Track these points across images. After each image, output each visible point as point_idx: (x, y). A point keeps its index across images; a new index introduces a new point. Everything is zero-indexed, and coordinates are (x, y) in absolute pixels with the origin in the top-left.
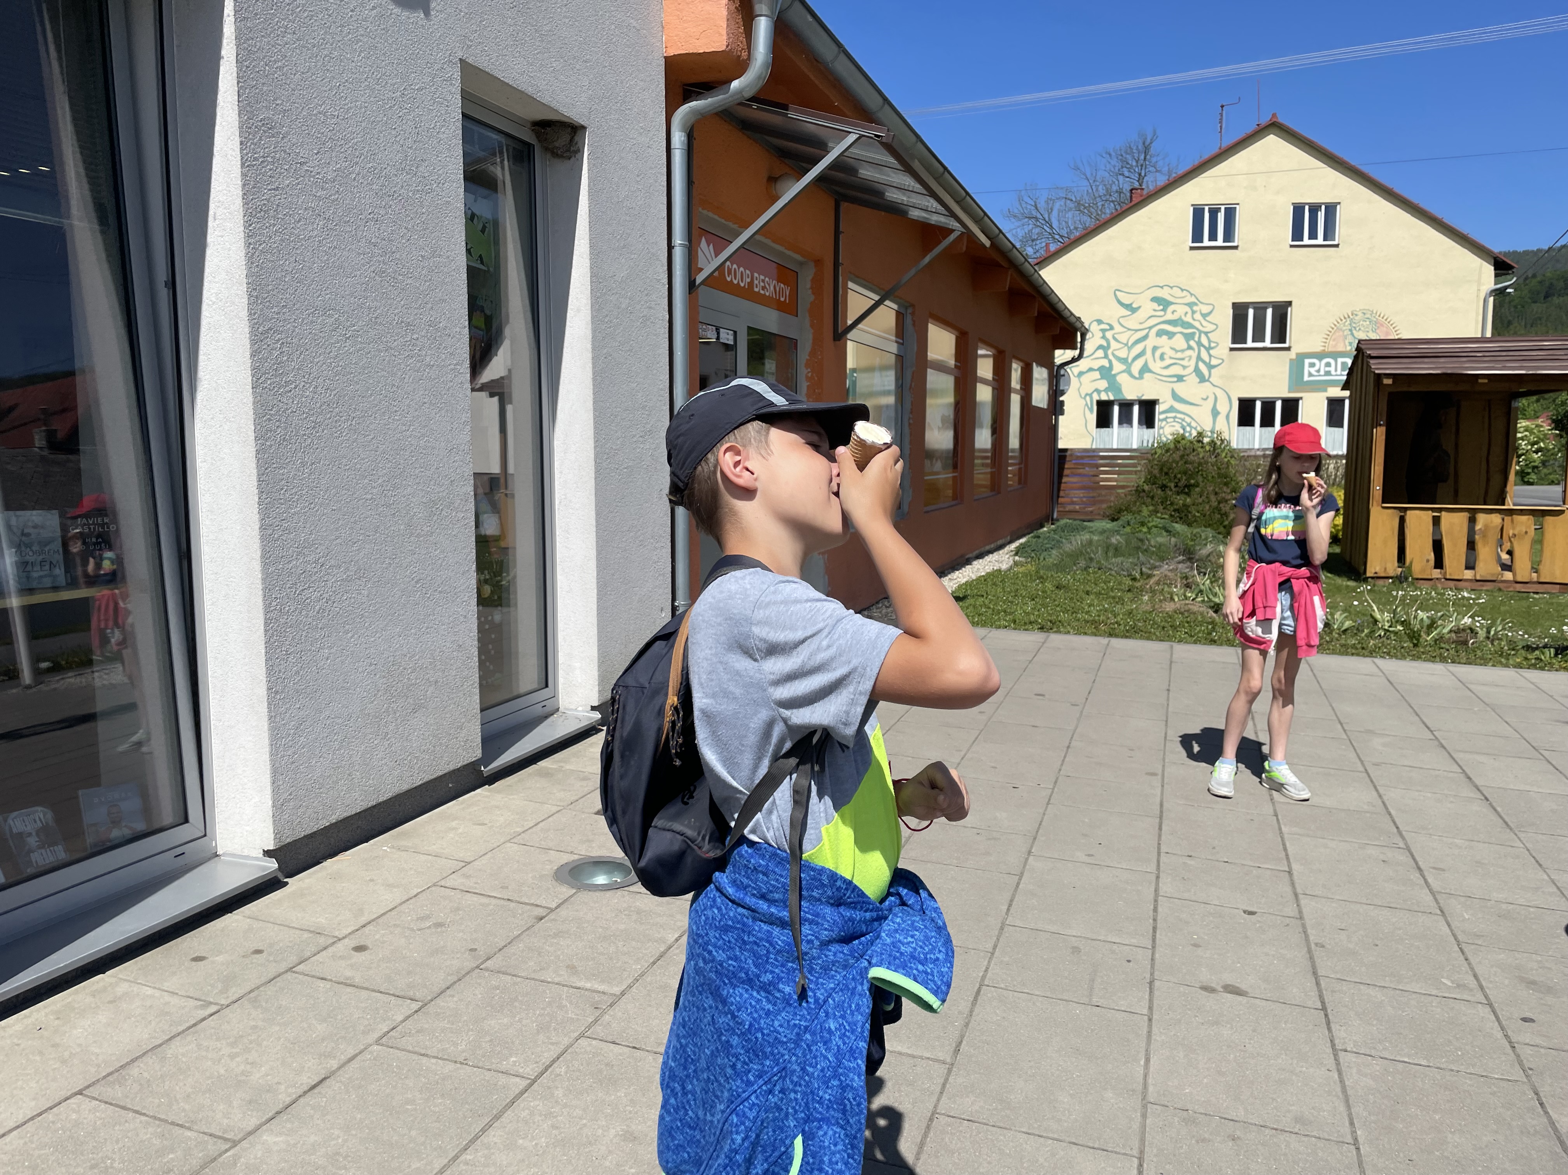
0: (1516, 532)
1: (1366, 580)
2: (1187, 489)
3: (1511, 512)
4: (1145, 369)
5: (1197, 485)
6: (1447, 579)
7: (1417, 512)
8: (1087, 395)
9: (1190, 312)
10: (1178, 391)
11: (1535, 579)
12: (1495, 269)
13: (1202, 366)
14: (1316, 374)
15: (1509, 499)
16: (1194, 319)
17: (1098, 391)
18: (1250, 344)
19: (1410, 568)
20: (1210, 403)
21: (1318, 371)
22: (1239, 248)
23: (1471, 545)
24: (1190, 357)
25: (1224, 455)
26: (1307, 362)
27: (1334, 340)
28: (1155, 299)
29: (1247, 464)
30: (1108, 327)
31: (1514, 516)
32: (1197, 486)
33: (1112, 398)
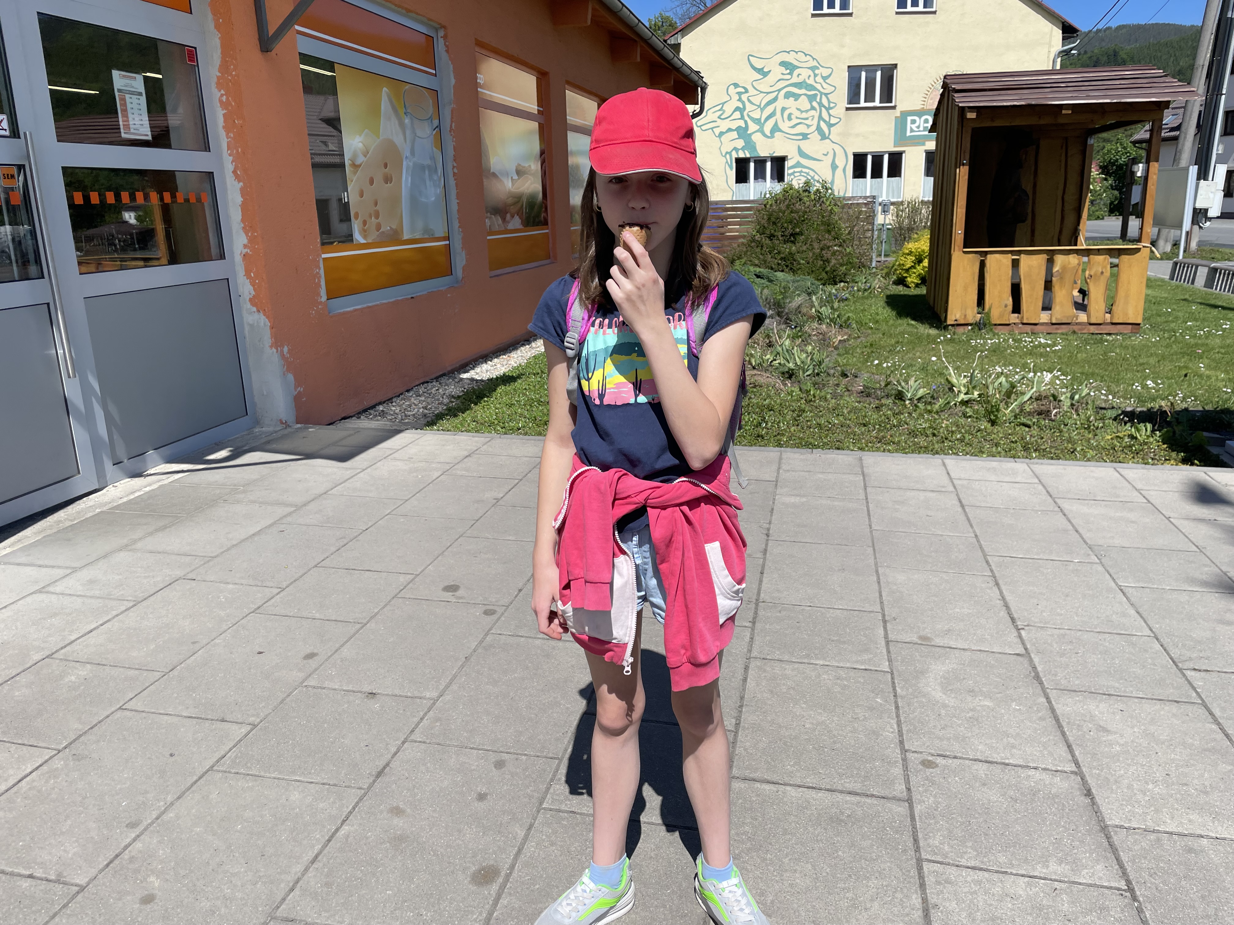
0: (1092, 274)
1: (946, 328)
2: (792, 238)
3: (1087, 252)
4: (776, 129)
5: (800, 233)
6: (1023, 324)
7: (997, 256)
8: (727, 153)
9: (812, 75)
10: (803, 148)
11: (1109, 321)
12: (1063, 33)
13: (823, 124)
14: (917, 130)
15: (1081, 238)
16: (816, 83)
17: (736, 149)
18: (863, 104)
19: (988, 314)
20: (829, 160)
21: (918, 127)
22: (853, 15)
23: (1048, 285)
24: (813, 116)
25: (828, 203)
26: (909, 118)
27: (931, 99)
28: (783, 64)
29: (851, 212)
30: (743, 90)
31: (1091, 256)
32: (802, 235)
33: (748, 156)
